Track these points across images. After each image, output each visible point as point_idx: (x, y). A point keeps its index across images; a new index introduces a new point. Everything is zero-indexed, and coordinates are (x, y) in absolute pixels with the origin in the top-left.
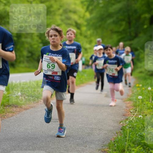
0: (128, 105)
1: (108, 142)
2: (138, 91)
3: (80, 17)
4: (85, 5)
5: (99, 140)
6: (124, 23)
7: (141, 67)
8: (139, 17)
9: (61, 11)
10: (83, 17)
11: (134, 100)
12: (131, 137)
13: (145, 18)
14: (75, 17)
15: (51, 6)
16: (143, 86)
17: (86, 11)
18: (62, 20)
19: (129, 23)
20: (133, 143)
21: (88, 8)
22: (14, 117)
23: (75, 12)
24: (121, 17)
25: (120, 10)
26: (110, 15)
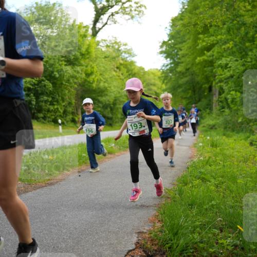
0: (193, 151)
2: (201, 140)
3: (158, 88)
4: (161, 80)
5: (170, 177)
6: (190, 91)
7: (204, 123)
8: (201, 87)
9: (144, 84)
10: (160, 89)
13: (205, 87)
14: (154, 88)
16: (204, 136)
17: (162, 84)
19: (194, 91)
20: (195, 177)
21: (163, 82)
22: (109, 162)
23: (154, 85)
24: (188, 87)
25: (187, 82)
26: (180, 86)
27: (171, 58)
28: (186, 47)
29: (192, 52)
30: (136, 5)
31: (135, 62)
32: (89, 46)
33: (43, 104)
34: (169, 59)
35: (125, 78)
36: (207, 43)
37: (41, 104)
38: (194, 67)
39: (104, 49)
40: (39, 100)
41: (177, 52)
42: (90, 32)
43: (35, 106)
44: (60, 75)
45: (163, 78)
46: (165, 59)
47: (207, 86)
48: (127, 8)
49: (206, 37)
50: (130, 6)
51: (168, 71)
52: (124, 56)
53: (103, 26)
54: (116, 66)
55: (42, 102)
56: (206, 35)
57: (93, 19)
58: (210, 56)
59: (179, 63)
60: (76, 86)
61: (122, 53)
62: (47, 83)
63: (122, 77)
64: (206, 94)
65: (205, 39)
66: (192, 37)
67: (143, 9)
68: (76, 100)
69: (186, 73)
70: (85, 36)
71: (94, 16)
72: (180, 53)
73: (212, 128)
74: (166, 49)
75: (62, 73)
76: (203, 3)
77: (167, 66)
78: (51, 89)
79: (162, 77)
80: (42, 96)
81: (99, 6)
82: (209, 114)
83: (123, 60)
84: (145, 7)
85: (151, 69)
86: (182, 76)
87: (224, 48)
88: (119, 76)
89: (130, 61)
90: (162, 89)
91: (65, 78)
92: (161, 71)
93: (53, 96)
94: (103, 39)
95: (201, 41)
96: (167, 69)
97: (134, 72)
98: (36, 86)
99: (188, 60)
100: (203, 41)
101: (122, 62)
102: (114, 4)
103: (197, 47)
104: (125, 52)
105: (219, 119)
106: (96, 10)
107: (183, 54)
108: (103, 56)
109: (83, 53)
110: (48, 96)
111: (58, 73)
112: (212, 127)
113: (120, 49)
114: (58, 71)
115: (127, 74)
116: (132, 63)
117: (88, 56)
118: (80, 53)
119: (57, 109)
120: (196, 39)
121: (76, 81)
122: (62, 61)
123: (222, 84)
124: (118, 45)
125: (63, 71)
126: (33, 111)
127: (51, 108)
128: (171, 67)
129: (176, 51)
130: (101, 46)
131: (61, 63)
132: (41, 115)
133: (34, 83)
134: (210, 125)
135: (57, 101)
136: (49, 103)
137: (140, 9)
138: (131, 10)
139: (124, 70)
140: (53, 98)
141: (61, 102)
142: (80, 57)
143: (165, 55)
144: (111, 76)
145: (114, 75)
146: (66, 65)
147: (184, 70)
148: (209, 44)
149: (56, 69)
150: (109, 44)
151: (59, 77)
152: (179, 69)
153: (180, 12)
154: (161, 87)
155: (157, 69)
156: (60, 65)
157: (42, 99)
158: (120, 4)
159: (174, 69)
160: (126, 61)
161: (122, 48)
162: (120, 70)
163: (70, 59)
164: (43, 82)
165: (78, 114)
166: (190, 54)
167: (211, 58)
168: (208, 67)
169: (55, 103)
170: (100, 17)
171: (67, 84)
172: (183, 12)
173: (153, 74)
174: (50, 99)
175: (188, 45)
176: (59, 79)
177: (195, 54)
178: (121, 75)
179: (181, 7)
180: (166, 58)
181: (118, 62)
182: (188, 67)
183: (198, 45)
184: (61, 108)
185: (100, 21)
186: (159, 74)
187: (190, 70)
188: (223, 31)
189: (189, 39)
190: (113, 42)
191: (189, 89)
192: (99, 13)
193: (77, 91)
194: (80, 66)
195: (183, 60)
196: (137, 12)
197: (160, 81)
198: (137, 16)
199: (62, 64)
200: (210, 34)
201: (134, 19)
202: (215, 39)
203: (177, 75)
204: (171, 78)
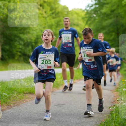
1: (99, 123)
2: (123, 85)
4: (85, 20)
5: (93, 121)
6: (114, 34)
11: (120, 92)
12: (117, 119)
15: (60, 21)
17: (86, 25)
21: (87, 22)
22: (31, 102)
23: (77, 25)
24: (111, 30)
25: (111, 24)
26: (103, 28)
35: (48, 16)
38: (120, 9)
45: (86, 19)
51: (93, 12)
54: (39, 4)
59: (104, 4)
63: (45, 15)
69: (111, 15)
77: (91, 6)
79: (86, 17)
85: (75, 9)
86: (106, 18)
92: (86, 11)
96: (92, 10)
115: (51, 12)
128: (96, 8)
152: (104, 10)
155: (81, 9)
159: (98, 10)
173: (77, 13)
182: (113, 8)
186: (83, 14)
187: (115, 12)
191: (113, 32)
203: (102, 16)
204: (95, 19)
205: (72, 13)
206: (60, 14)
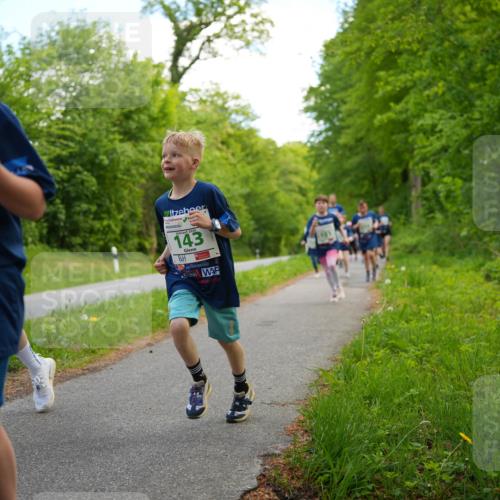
0: (375, 295)
3: (304, 179)
4: (309, 162)
5: (329, 346)
6: (366, 183)
7: (395, 243)
8: (387, 173)
9: (277, 173)
10: (309, 179)
13: (396, 173)
14: (297, 180)
15: (263, 168)
17: (311, 171)
18: (279, 186)
19: (374, 182)
21: (313, 166)
23: (296, 173)
24: (362, 175)
25: (360, 164)
26: (345, 173)
27: (327, 120)
28: (354, 95)
29: (366, 106)
30: (254, 20)
31: (257, 131)
32: (166, 102)
33: (81, 218)
34: (322, 122)
35: (239, 162)
36: (395, 86)
37: (76, 218)
38: (372, 135)
39: (195, 108)
40: (73, 210)
41: (338, 106)
42: (166, 74)
43: (65, 223)
44: (112, 161)
45: (312, 160)
46: (315, 121)
47: (398, 170)
48: (236, 26)
49: (393, 75)
50: (243, 21)
51: (323, 146)
52: (235, 120)
53: (192, 63)
54: (220, 139)
55: (79, 213)
56: (391, 72)
57: (172, 50)
58: (401, 112)
59: (343, 128)
60: (143, 181)
61: (230, 114)
62: (86, 176)
63: (233, 160)
64: (397, 185)
65: (390, 79)
66: (365, 77)
67: (267, 26)
68: (144, 208)
69: (357, 147)
70: (156, 83)
71: (173, 44)
72: (344, 108)
73: (411, 252)
74: (316, 103)
75: (115, 155)
76: (382, 10)
77: (319, 135)
78: (94, 188)
79: (311, 156)
80: (77, 203)
81: (183, 25)
82: (404, 224)
83: (233, 126)
84: (272, 23)
85: (289, 143)
86: (348, 154)
87: (428, 96)
88: (227, 159)
89: (246, 129)
90: (312, 180)
91: (122, 167)
92: (309, 145)
93: (99, 202)
94: (194, 87)
95: (382, 83)
96: (320, 142)
97: (255, 149)
98: (66, 185)
99: (359, 121)
100: (387, 83)
101: (231, 131)
102: (212, 19)
103: (377, 96)
104: (237, 112)
105: (423, 233)
106: (178, 32)
107: (350, 110)
108: (194, 121)
109: (155, 116)
110: (90, 202)
111: (108, 157)
112: (412, 250)
113: (226, 106)
114: (106, 153)
115: (243, 154)
116: (251, 132)
117: (164, 122)
118: (150, 116)
119: (109, 226)
120: (373, 81)
121: (141, 170)
122: (113, 133)
123: (426, 164)
124: (224, 99)
125: (117, 153)
126: (61, 234)
127: (97, 225)
128: (327, 137)
129: (335, 104)
130: (189, 101)
131: (111, 137)
132: (77, 240)
133: (62, 178)
134: (406, 246)
135: (108, 212)
136: (92, 216)
137: (261, 27)
138: (244, 30)
139: (236, 147)
140: (99, 206)
141: (115, 213)
142: (150, 124)
143: (314, 114)
144: (210, 158)
145: (216, 157)
146: (121, 141)
147: (352, 142)
148: (398, 89)
149: (102, 150)
150: (204, 98)
151: (109, 165)
152: (342, 140)
153: (341, 31)
154: (310, 177)
155: (300, 143)
156: (112, 141)
157: (78, 209)
158: (223, 18)
159: (332, 140)
160: (239, 129)
161: (231, 104)
162: (228, 147)
163: (130, 129)
164: (78, 176)
165: (149, 236)
166: (362, 109)
167: (404, 116)
168: (399, 133)
169: (104, 216)
170: (184, 45)
171: (125, 177)
172: (345, 30)
173: (293, 151)
174: (94, 208)
175: (359, 93)
176: (109, 168)
177: (372, 110)
178: (230, 157)
179: (342, 20)
180: (317, 119)
181: (224, 132)
182: (360, 135)
183: (377, 92)
184: (116, 226)
185: (186, 53)
186: (304, 151)
187: (364, 141)
188: (425, 62)
189: (360, 80)
190: (213, 93)
191: (364, 178)
192: (184, 37)
193: (147, 190)
194: (149, 141)
195: (349, 121)
196: (256, 34)
197: (307, 165)
198: (258, 41)
199: (115, 139)
200: (399, 71)
201: (251, 47)
202: (410, 78)
203: (340, 152)
204: (328, 158)
205: (284, 151)
206: (261, 155)
